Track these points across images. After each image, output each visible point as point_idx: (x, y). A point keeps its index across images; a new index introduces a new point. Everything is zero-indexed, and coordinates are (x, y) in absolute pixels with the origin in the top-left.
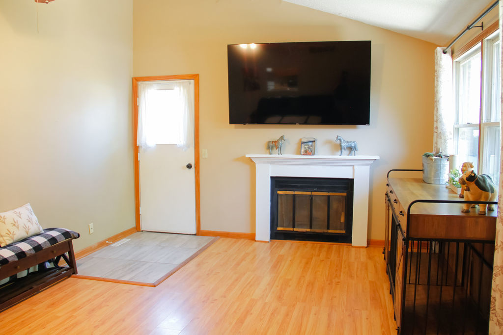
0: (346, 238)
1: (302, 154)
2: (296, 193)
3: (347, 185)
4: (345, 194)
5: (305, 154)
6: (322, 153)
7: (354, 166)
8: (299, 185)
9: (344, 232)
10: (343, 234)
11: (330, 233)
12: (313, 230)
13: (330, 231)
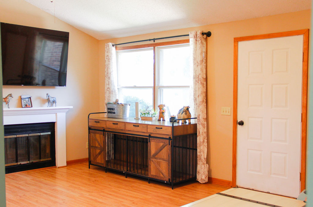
0: (51, 163)
1: (23, 107)
2: (18, 136)
3: (51, 126)
4: (50, 133)
5: (26, 107)
6: (36, 106)
7: (56, 113)
8: (20, 130)
9: (50, 159)
10: (50, 160)
11: (42, 161)
12: (31, 161)
13: (41, 160)
